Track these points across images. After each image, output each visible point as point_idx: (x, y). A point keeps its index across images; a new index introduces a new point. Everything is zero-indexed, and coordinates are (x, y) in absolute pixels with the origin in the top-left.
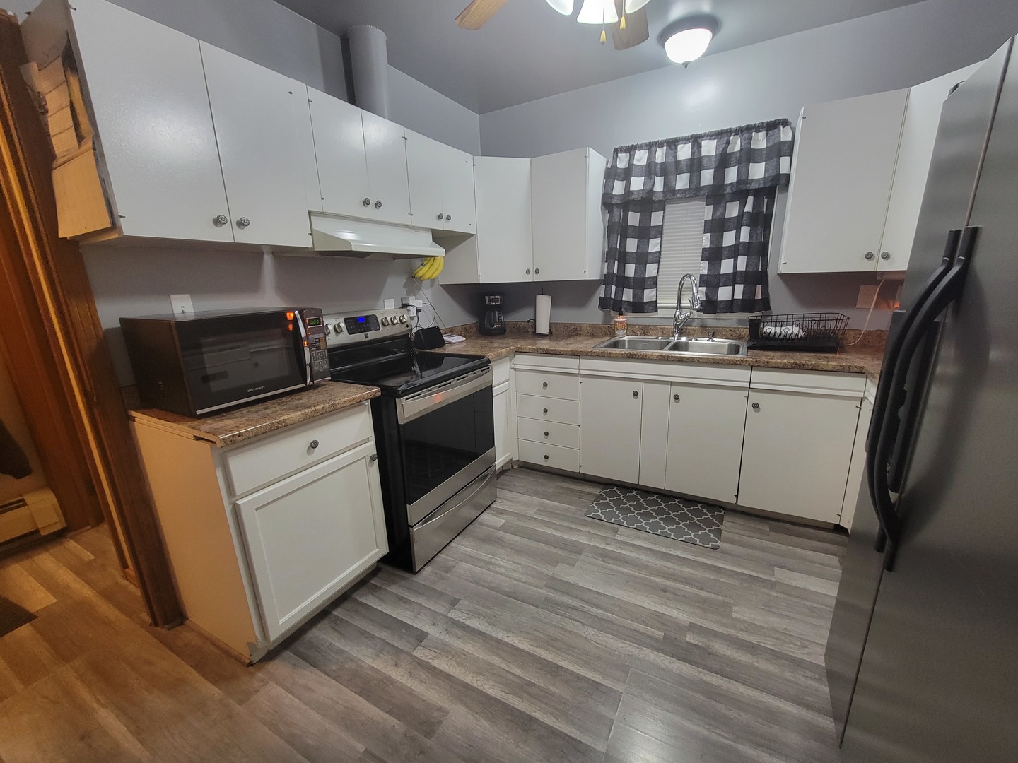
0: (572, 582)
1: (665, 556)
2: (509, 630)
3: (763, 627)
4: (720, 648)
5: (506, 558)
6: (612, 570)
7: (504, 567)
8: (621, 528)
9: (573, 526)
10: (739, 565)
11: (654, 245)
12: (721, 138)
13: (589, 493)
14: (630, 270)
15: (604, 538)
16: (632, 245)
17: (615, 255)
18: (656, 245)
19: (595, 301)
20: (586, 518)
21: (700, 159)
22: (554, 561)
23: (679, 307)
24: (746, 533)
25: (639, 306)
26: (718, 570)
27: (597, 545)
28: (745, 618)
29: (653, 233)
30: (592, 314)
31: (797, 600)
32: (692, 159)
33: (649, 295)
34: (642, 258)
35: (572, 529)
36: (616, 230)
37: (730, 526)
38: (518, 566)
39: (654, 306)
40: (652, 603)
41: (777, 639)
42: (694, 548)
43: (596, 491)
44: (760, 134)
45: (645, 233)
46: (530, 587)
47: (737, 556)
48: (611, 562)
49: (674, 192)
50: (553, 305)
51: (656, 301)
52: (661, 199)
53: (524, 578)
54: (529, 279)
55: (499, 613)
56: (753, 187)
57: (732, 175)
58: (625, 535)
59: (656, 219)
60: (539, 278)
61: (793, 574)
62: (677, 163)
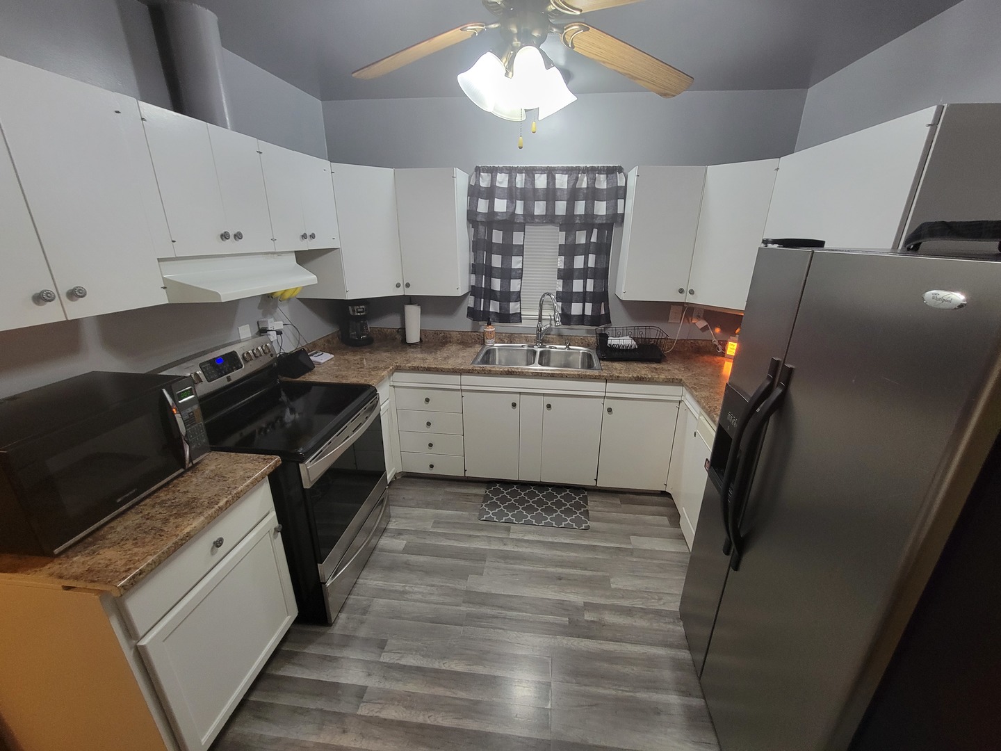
0: (485, 591)
1: (553, 545)
2: (443, 657)
3: (632, 591)
4: (610, 618)
5: (419, 582)
6: (515, 570)
7: (420, 593)
8: (513, 526)
9: (471, 533)
10: (606, 540)
11: (516, 262)
12: (571, 174)
13: (476, 495)
14: (496, 284)
15: (501, 539)
16: (497, 261)
17: (480, 269)
18: (519, 262)
19: (463, 311)
20: (480, 522)
21: (555, 190)
22: (463, 574)
23: (540, 319)
24: (606, 509)
25: (505, 317)
26: (593, 548)
27: (496, 548)
28: (620, 587)
29: (515, 251)
30: (460, 323)
31: (649, 561)
32: (547, 189)
33: (513, 307)
34: (507, 274)
35: (470, 536)
36: (480, 246)
37: (595, 505)
38: (432, 588)
39: (518, 317)
40: (553, 593)
41: (643, 598)
42: (573, 533)
43: (481, 491)
44: (602, 176)
45: (508, 250)
46: (450, 607)
47: (604, 532)
48: (512, 562)
49: (533, 216)
50: (422, 313)
51: (520, 313)
52: (522, 221)
53: (441, 599)
54: (399, 292)
55: (428, 642)
56: (598, 221)
57: (580, 208)
58: (517, 532)
59: (518, 238)
60: (409, 292)
61: (642, 539)
62: (535, 190)
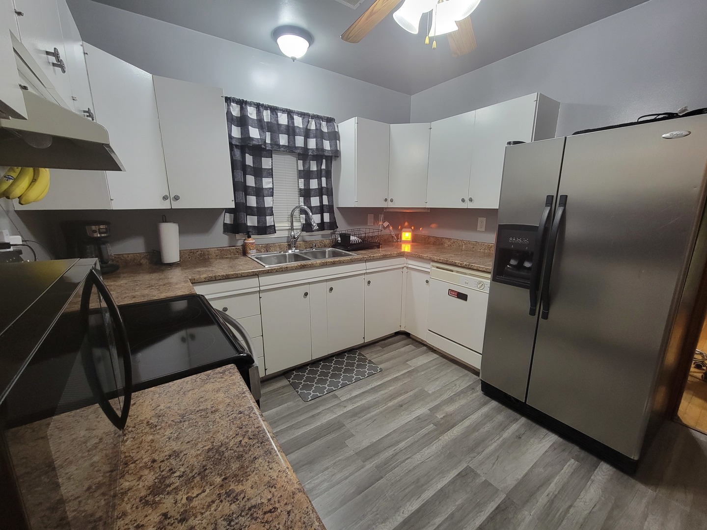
0: (369, 444)
1: (374, 390)
3: (441, 389)
6: (370, 418)
8: (336, 393)
9: (311, 414)
10: (399, 371)
11: (267, 183)
12: (304, 118)
14: (252, 201)
16: (251, 181)
19: (219, 227)
20: (310, 403)
21: (294, 128)
23: (292, 229)
25: (264, 229)
26: (396, 379)
27: (342, 412)
28: (433, 390)
29: (265, 173)
30: (217, 238)
31: (429, 370)
32: (288, 126)
33: (269, 220)
34: (259, 192)
35: (313, 416)
36: (238, 167)
39: (272, 229)
44: (323, 122)
45: (258, 173)
47: (392, 368)
49: (279, 145)
51: (274, 225)
52: (270, 149)
53: (346, 473)
54: (166, 205)
56: (326, 154)
57: (312, 144)
58: (344, 395)
59: (266, 163)
60: (176, 205)
61: (414, 360)
62: (279, 125)
